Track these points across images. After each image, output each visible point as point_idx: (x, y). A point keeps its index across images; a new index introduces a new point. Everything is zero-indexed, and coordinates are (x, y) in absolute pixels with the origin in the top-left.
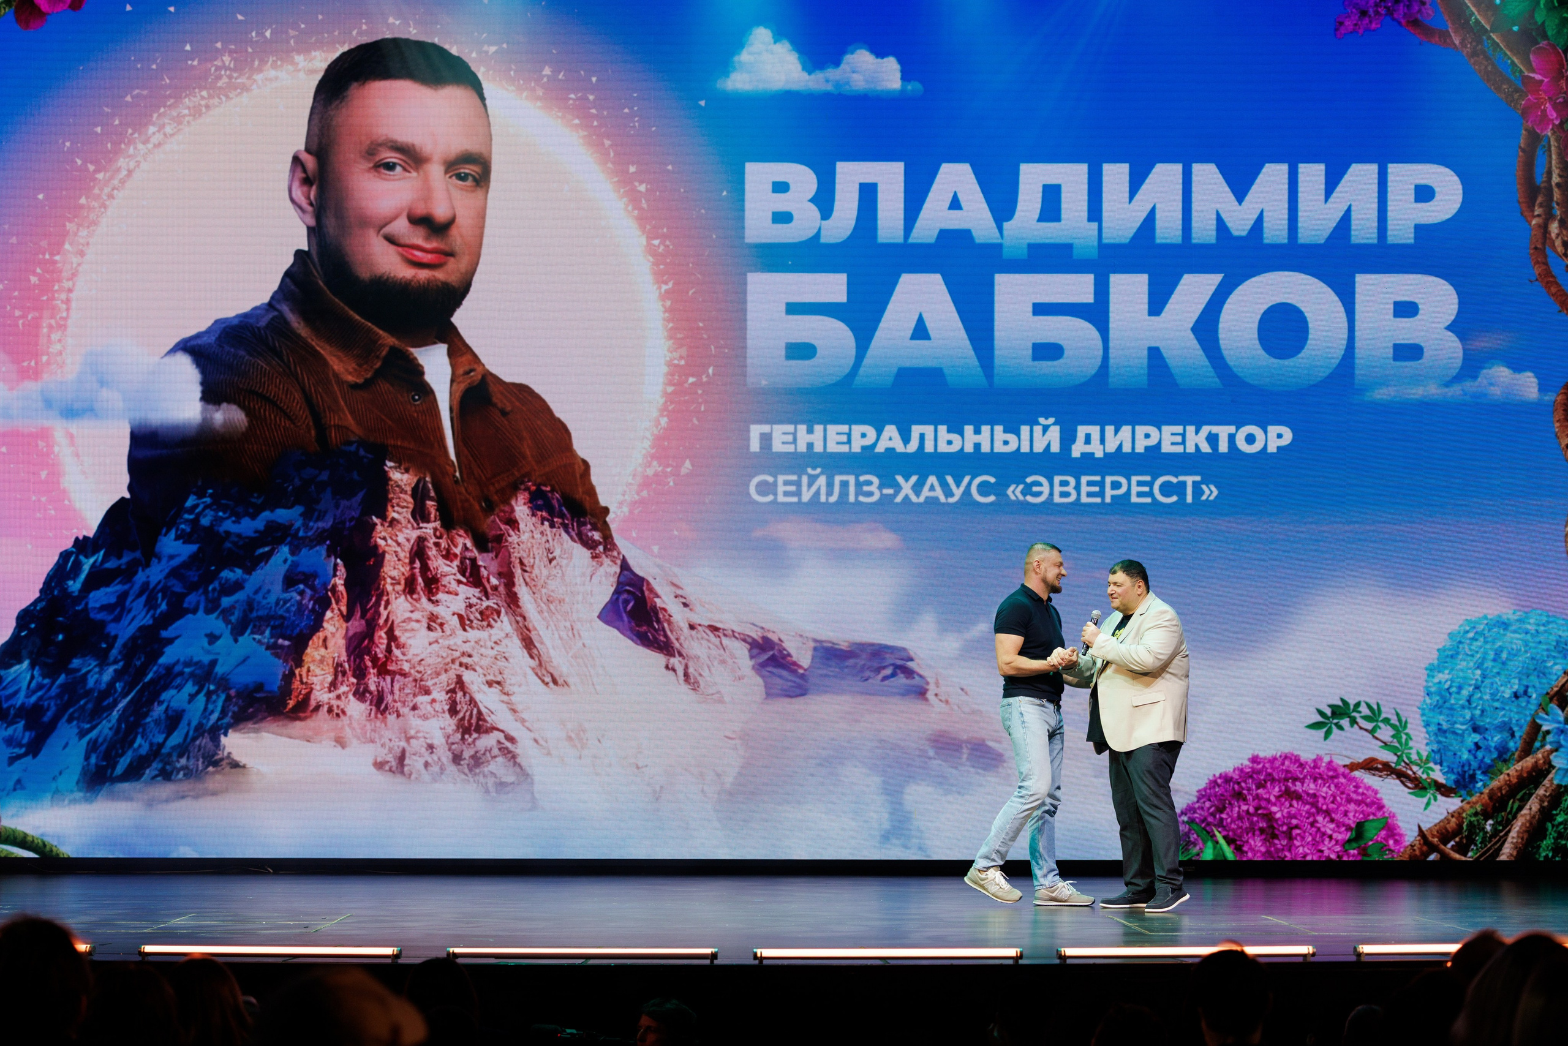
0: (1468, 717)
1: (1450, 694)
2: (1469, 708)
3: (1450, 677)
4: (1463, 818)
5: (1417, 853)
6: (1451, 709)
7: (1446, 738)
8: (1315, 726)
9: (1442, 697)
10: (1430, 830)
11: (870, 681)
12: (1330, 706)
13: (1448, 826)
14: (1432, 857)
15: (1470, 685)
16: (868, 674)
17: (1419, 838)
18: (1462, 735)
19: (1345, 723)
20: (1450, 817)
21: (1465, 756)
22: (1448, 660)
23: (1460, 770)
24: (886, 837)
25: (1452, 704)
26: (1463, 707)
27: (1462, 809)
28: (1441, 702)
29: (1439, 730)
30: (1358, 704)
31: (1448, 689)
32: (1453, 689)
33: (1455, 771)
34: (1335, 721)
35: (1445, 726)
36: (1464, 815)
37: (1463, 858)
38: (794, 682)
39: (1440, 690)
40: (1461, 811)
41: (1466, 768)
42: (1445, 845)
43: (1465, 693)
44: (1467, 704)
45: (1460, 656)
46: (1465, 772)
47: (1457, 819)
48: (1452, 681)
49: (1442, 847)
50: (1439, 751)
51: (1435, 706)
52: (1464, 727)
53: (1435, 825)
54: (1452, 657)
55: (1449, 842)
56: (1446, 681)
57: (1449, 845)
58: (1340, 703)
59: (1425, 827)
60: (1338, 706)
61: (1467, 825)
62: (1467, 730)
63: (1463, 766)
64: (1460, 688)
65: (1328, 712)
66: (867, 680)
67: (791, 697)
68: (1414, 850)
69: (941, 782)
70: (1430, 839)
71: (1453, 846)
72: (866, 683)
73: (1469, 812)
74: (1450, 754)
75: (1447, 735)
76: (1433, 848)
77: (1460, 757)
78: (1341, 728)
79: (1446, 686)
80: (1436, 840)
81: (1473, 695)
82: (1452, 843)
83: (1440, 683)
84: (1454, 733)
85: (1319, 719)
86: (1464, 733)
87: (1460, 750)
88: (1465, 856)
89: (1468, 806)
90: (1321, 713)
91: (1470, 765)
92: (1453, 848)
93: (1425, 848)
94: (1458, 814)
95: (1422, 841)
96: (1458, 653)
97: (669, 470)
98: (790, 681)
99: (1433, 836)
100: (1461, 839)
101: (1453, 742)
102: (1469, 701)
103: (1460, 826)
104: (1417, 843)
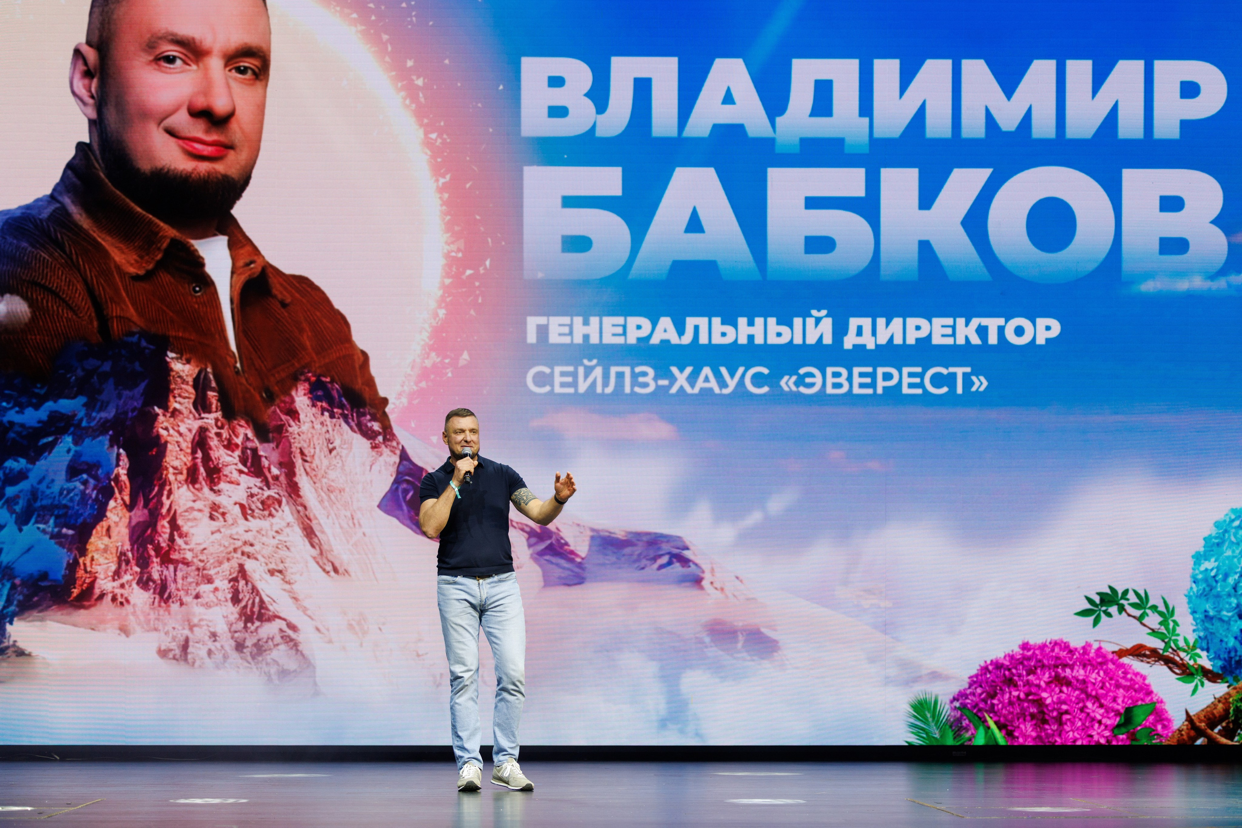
0: (1234, 605)
1: (1217, 582)
2: (1235, 596)
3: (1216, 564)
4: (1230, 703)
5: (1185, 737)
6: (1218, 596)
7: (1213, 625)
8: (1084, 613)
9: (1208, 585)
10: (1198, 715)
11: (646, 570)
12: (1098, 594)
13: (1215, 712)
14: (1199, 742)
15: (1236, 573)
16: (644, 562)
17: (1186, 723)
18: (1228, 623)
19: (1113, 610)
20: (1216, 702)
21: (1232, 642)
22: (1215, 548)
23: (1226, 656)
24: (663, 723)
25: (1218, 592)
26: (1229, 595)
27: (1229, 694)
28: (1207, 589)
29: (1206, 616)
30: (1126, 592)
31: (1214, 577)
32: (1220, 577)
33: (1222, 656)
34: (1104, 608)
35: (1212, 613)
36: (1231, 700)
37: (1230, 743)
38: (572, 571)
39: (1206, 580)
40: (1227, 697)
41: (1233, 654)
42: (1212, 730)
43: (1231, 580)
44: (1233, 591)
45: (1227, 544)
46: (1231, 658)
47: (1224, 704)
48: (1218, 568)
49: (1209, 731)
50: (1206, 637)
51: (1201, 594)
52: (1230, 614)
53: (1203, 710)
54: (1218, 544)
55: (1216, 726)
56: (1212, 570)
57: (1216, 730)
58: (1108, 591)
59: (1192, 713)
60: (1107, 594)
61: (1234, 710)
62: (1233, 616)
63: (1229, 652)
64: (1226, 576)
65: (1097, 599)
66: (643, 568)
67: (569, 585)
68: (1182, 735)
69: (717, 668)
70: (1198, 724)
71: (1220, 731)
72: (642, 571)
73: (1235, 698)
74: (1217, 641)
75: (1214, 621)
76: (1200, 733)
77: (1227, 643)
78: (1109, 615)
79: (1213, 574)
80: (1203, 725)
81: (1239, 582)
82: (1219, 727)
83: (1206, 570)
84: (1221, 620)
85: (1088, 606)
86: (1230, 620)
87: (1227, 637)
88: (1232, 739)
89: (1235, 691)
90: (1090, 601)
91: (1236, 651)
92: (1220, 733)
93: (1193, 733)
94: (1224, 700)
95: (1189, 726)
96: (1223, 542)
97: (447, 361)
98: (569, 569)
99: (1201, 721)
100: (1228, 723)
101: (1219, 629)
102: (1235, 588)
103: (1227, 711)
104: (1185, 727)
